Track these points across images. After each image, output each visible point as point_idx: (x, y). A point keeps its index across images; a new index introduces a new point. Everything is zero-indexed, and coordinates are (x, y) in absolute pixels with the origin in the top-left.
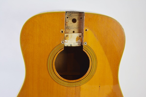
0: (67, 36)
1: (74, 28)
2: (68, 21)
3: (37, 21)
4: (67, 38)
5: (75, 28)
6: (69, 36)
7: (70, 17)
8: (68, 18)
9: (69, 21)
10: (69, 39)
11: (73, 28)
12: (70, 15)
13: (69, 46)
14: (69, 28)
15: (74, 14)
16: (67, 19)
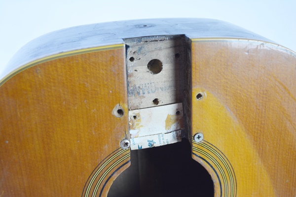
0: (135, 117)
1: (156, 89)
2: (135, 68)
3: (29, 89)
4: (138, 124)
5: (160, 90)
6: (142, 115)
7: (140, 56)
8: (135, 61)
9: (138, 68)
10: (142, 126)
11: (154, 90)
12: (140, 49)
13: (146, 146)
14: (141, 92)
15: (152, 46)
16: (130, 64)
